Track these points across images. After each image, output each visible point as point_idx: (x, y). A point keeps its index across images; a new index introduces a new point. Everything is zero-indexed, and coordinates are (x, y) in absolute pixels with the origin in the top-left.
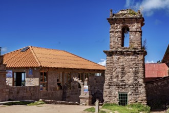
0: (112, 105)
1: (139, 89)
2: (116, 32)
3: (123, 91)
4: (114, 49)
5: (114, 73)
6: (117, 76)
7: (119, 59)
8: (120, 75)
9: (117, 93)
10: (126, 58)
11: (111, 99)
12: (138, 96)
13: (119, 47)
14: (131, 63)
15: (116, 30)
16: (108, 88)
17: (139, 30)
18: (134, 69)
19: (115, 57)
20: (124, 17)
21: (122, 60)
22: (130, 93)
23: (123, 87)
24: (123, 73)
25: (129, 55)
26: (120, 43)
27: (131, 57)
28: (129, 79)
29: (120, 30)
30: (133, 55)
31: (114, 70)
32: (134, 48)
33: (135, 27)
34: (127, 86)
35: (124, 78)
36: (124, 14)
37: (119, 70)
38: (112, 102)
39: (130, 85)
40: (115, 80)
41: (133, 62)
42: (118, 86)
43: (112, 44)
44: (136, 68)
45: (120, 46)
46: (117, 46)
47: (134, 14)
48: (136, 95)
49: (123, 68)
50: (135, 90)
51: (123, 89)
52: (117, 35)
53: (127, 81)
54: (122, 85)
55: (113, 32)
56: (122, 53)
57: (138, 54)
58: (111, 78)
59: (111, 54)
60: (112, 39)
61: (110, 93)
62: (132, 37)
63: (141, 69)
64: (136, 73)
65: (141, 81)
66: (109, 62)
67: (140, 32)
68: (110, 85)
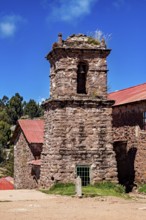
0: (67, 186)
1: (108, 160)
2: (70, 70)
3: (84, 162)
4: (66, 97)
5: (68, 136)
6: (74, 140)
7: (75, 112)
8: (77, 139)
9: (73, 166)
10: (87, 111)
11: (65, 177)
12: (105, 171)
13: (73, 94)
14: (95, 119)
15: (69, 67)
16: (60, 159)
17: (104, 69)
18: (99, 129)
19: (70, 110)
20: (80, 47)
21: (80, 114)
22: (93, 166)
23: (84, 156)
24: (83, 135)
25: (90, 107)
26: (75, 88)
27: (93, 110)
28: (92, 144)
29: (75, 67)
30: (97, 107)
31: (68, 129)
32: (99, 97)
34: (89, 155)
35: (84, 143)
36: (80, 43)
37: (76, 130)
38: (66, 181)
39: (93, 154)
40: (69, 146)
41: (98, 118)
42: (76, 156)
43: (63, 88)
44: (102, 127)
45: (75, 92)
46: (71, 92)
47: (96, 44)
48: (103, 168)
49: (83, 128)
50: (101, 162)
51: (83, 159)
52: (71, 74)
53: (88, 148)
54: (82, 154)
55: (64, 70)
56: (80, 104)
57: (105, 106)
58: (64, 142)
59: (63, 104)
60: (63, 81)
61: (63, 167)
62: (93, 79)
63: (109, 128)
64: (102, 134)
65: (109, 147)
66: (59, 117)
67: (106, 72)
68: (63, 153)
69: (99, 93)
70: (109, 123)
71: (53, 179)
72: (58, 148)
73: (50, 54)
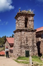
0: (23, 58)
1: (35, 48)
3: (28, 50)
4: (22, 29)
5: (22, 41)
6: (24, 42)
8: (25, 42)
9: (24, 51)
10: (28, 33)
11: (22, 54)
12: (34, 52)
13: (24, 28)
14: (31, 36)
15: (23, 19)
16: (20, 49)
18: (32, 39)
19: (23, 32)
21: (26, 34)
22: (31, 51)
23: (28, 47)
24: (27, 41)
25: (29, 32)
26: (24, 26)
27: (30, 33)
28: (30, 44)
29: (24, 19)
30: (31, 32)
31: (22, 39)
32: (32, 29)
33: (31, 18)
34: (29, 47)
35: (27, 43)
37: (25, 39)
38: (22, 56)
39: (31, 47)
40: (23, 44)
41: (31, 35)
43: (21, 26)
44: (33, 38)
45: (24, 27)
46: (23, 27)
47: (30, 13)
48: (34, 51)
49: (27, 38)
50: (33, 49)
51: (27, 49)
52: (23, 21)
53: (29, 45)
54: (27, 47)
55: (21, 20)
56: (26, 31)
57: (34, 31)
58: (21, 43)
59: (21, 31)
60: (21, 23)
61: (21, 51)
62: (30, 23)
63: (35, 38)
64: (33, 40)
65: (35, 44)
66: (20, 35)
67: (33, 21)
68: (21, 47)
69: (31, 27)
70: (35, 37)
71: (18, 55)
72: (20, 45)
73: (16, 16)
